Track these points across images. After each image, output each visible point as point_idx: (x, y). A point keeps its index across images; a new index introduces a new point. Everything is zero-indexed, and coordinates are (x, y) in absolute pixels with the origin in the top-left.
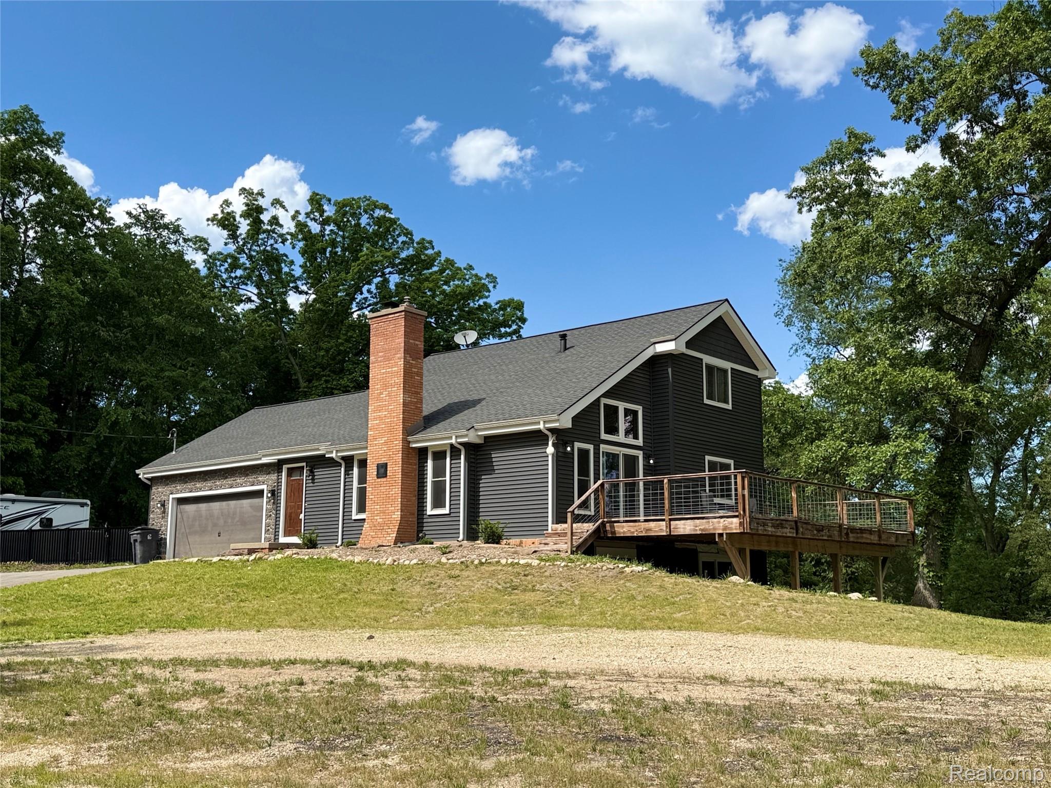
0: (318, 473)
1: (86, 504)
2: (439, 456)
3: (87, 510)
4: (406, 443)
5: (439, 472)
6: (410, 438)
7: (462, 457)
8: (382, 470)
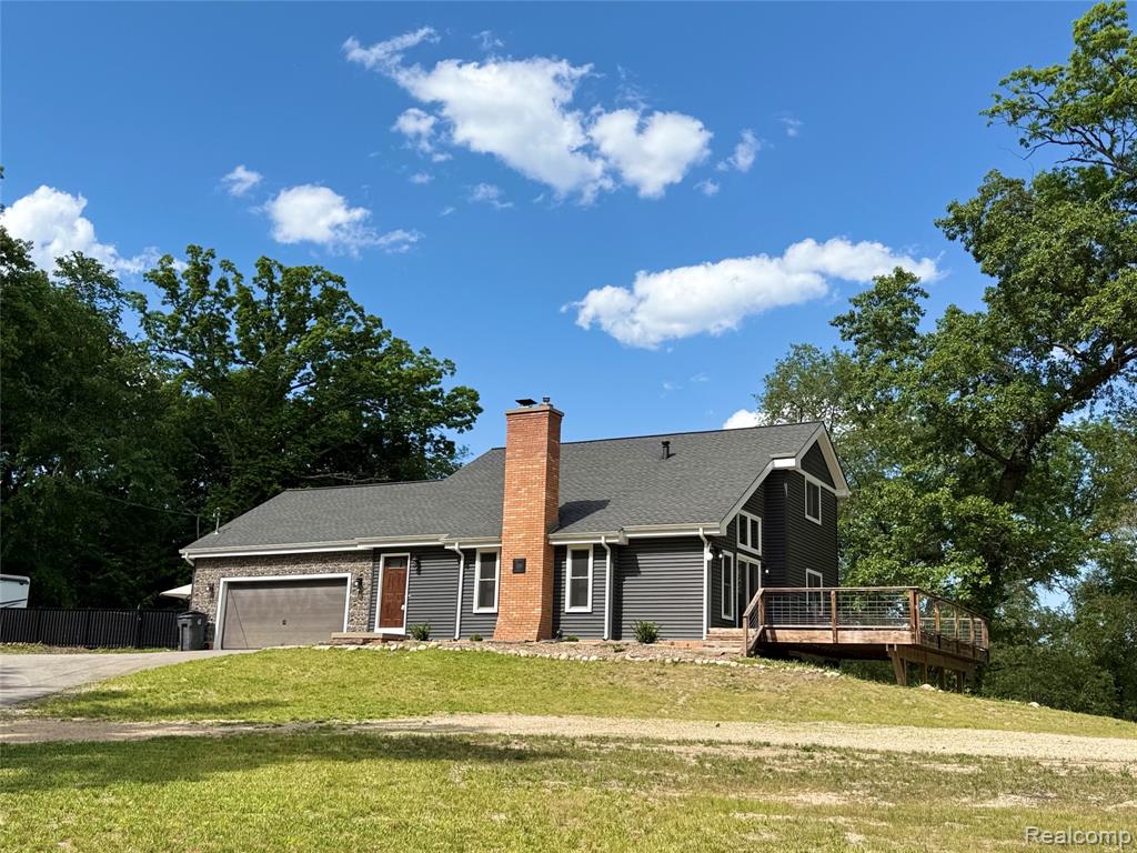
0: (424, 563)
1: (25, 582)
2: (580, 555)
3: (26, 588)
4: (547, 539)
5: (580, 570)
6: (551, 536)
7: (608, 557)
8: (520, 566)
